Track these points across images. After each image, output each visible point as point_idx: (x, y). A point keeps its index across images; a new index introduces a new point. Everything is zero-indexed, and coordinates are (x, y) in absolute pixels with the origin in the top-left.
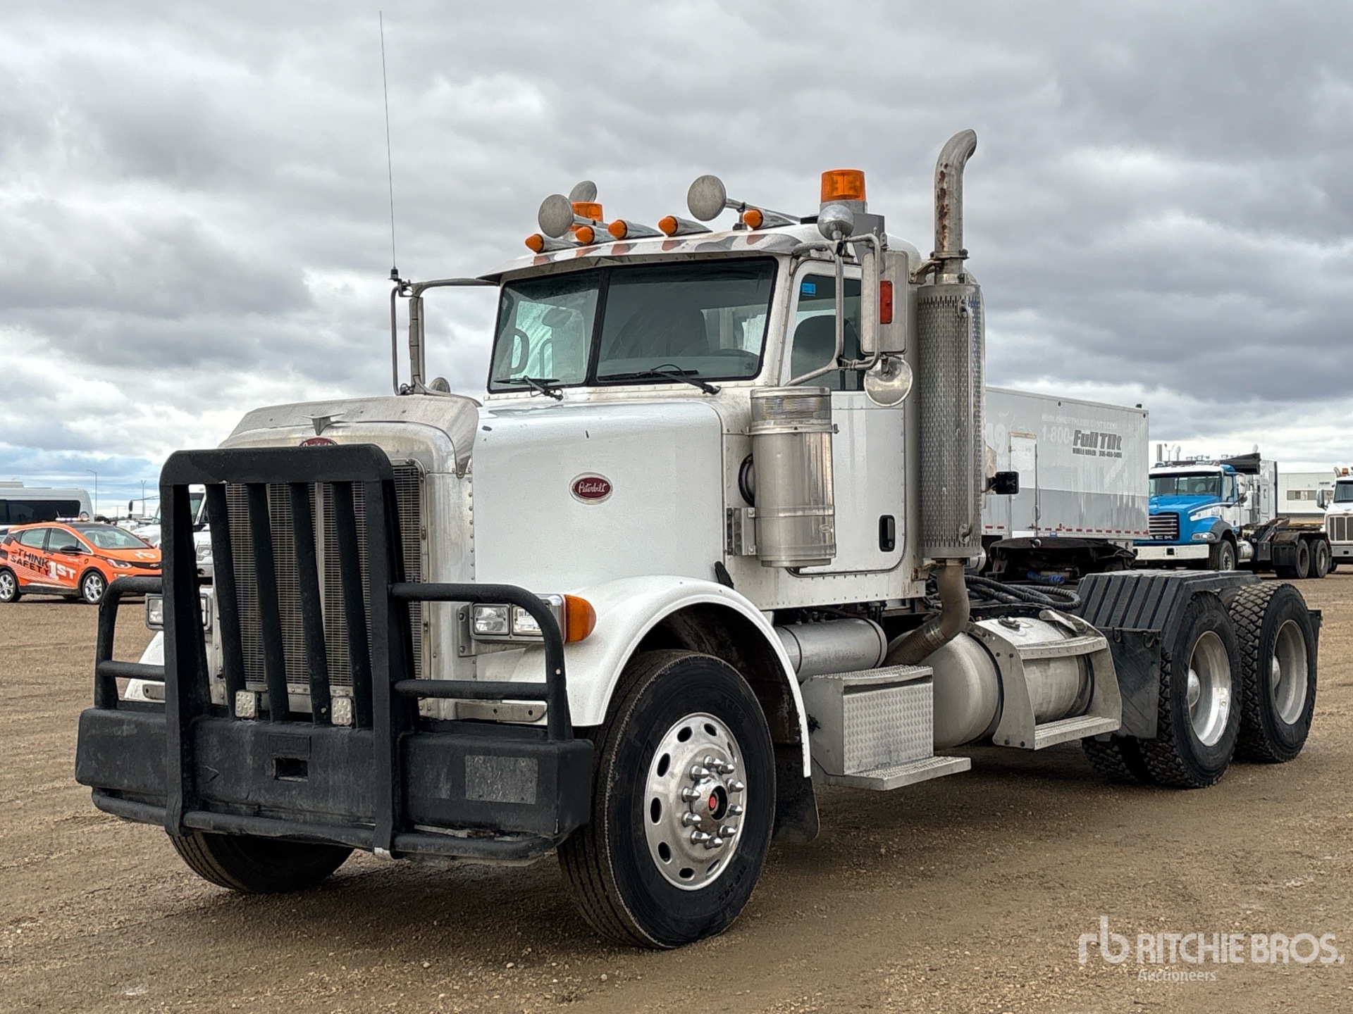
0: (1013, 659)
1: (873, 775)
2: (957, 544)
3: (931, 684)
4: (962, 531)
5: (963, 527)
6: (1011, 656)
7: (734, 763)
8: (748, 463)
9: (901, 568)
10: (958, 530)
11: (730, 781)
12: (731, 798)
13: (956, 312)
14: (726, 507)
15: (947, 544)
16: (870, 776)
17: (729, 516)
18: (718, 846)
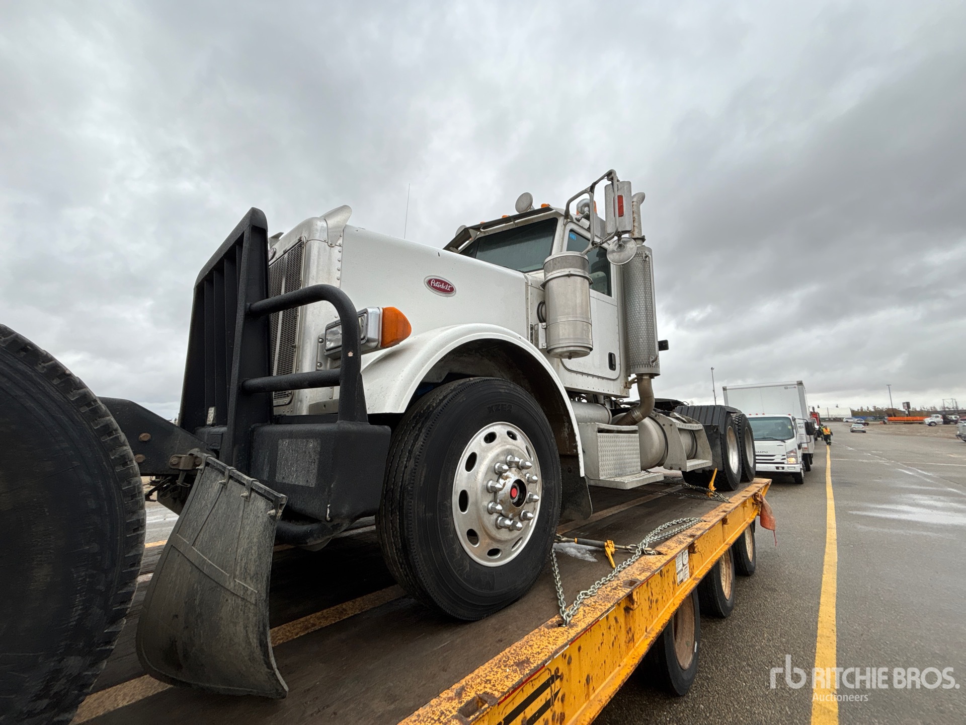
0: (672, 427)
1: (618, 479)
2: (649, 366)
3: (638, 435)
4: (651, 360)
5: (652, 358)
6: (671, 425)
7: (531, 461)
8: (542, 303)
9: (619, 380)
10: (649, 359)
11: (528, 475)
12: (530, 489)
13: (642, 258)
14: (530, 323)
15: (644, 366)
16: (616, 480)
17: (532, 329)
18: (519, 529)
